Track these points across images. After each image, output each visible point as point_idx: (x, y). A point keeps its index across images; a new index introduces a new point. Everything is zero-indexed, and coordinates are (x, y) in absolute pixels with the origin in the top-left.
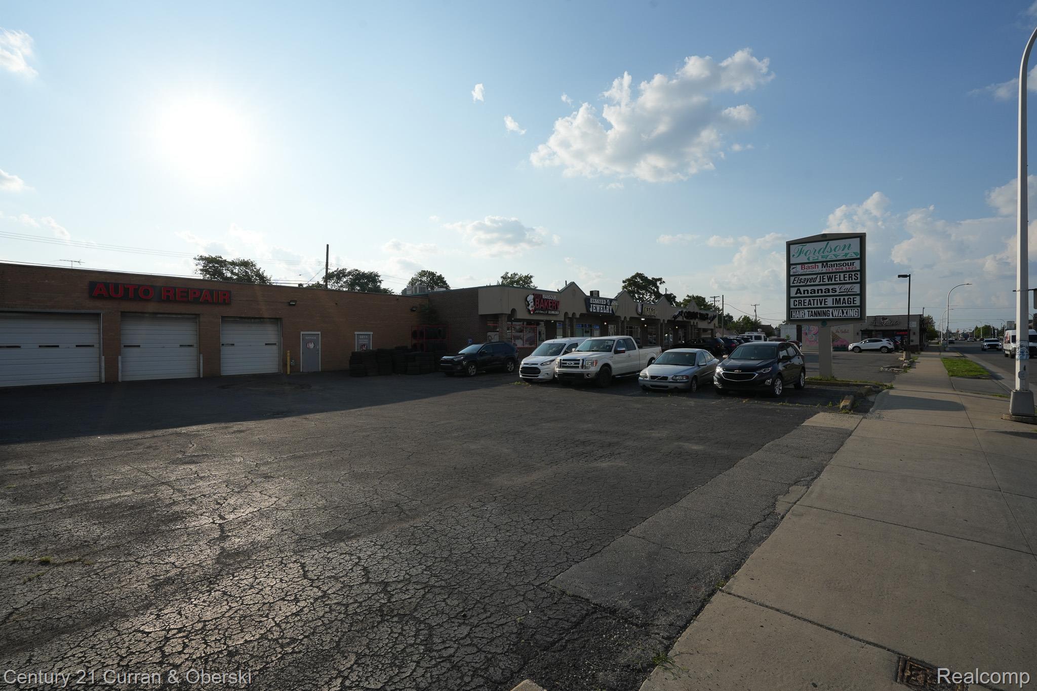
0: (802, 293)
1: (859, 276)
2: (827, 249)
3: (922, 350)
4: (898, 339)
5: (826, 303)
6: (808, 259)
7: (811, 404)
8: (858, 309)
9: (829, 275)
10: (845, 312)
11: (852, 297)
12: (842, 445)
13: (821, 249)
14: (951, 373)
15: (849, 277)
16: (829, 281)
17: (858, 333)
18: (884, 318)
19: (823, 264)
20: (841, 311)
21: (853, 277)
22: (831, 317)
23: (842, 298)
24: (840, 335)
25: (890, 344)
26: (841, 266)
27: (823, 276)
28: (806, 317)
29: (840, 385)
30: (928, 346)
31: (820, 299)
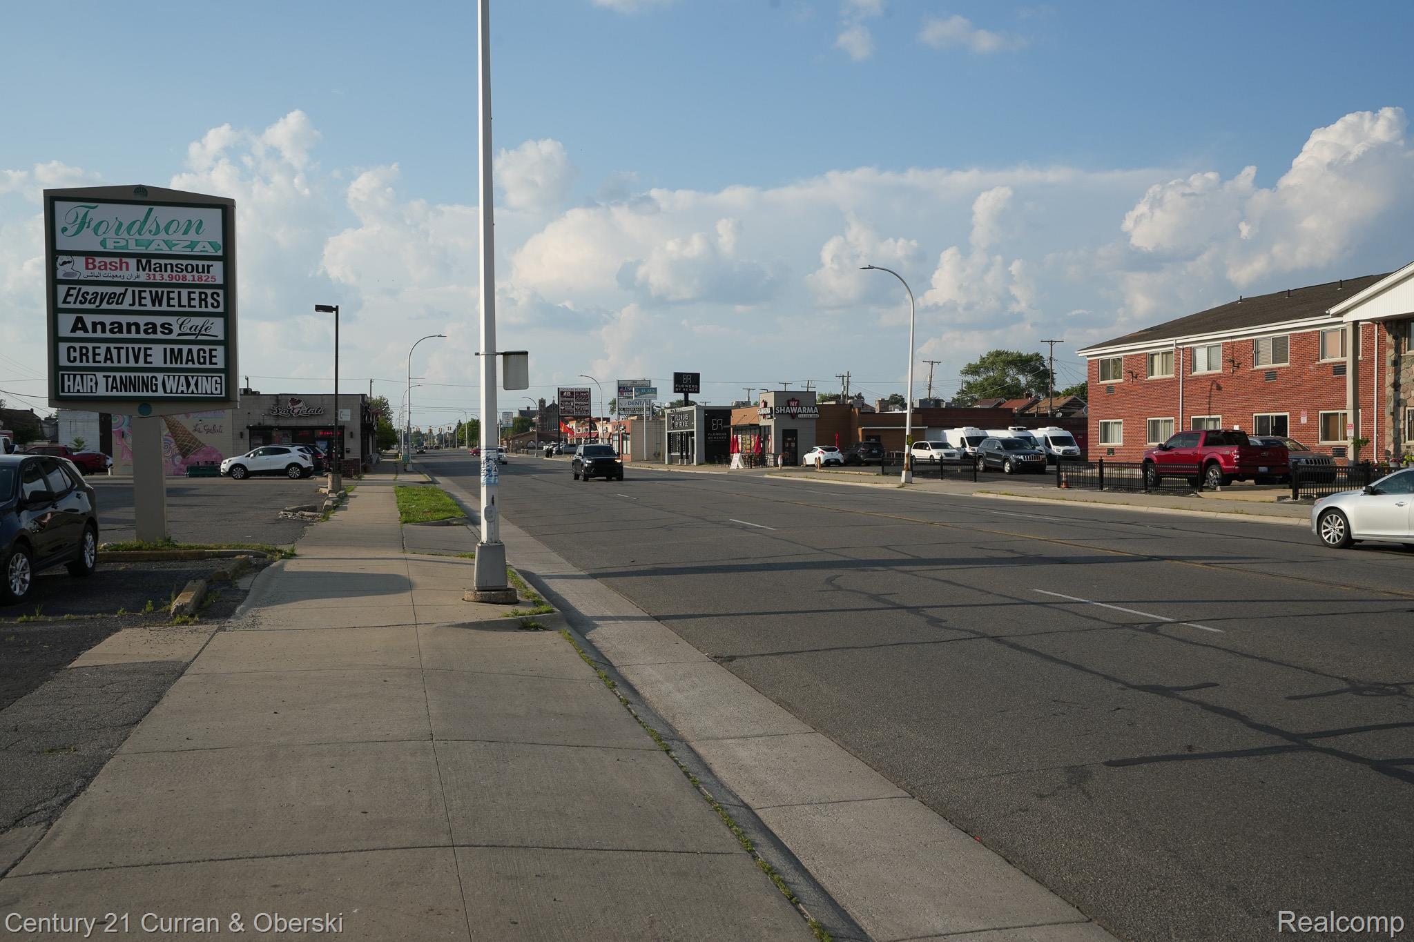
0: (89, 327)
1: (221, 299)
2: (147, 226)
3: (366, 471)
4: (321, 446)
5: (149, 359)
6: (103, 243)
7: (102, 612)
8: (220, 377)
9: (154, 290)
10: (193, 382)
11: (207, 348)
12: (157, 702)
13: (135, 222)
14: (404, 518)
15: (201, 300)
16: (154, 305)
17: (242, 435)
18: (295, 399)
19: (139, 262)
20: (183, 379)
21: (210, 300)
22: (160, 393)
23: (185, 348)
24: (203, 438)
25: (305, 458)
26: (182, 271)
27: (140, 292)
28: (101, 391)
29: (183, 558)
30: (378, 461)
31: (133, 349)
